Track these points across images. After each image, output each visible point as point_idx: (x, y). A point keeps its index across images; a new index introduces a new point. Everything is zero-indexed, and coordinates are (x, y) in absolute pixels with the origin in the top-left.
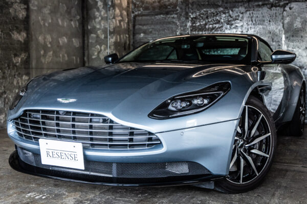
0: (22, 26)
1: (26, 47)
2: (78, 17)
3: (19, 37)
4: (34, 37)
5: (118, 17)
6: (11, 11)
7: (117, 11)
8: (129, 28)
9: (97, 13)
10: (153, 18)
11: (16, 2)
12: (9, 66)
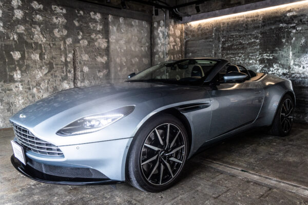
0: (104, 53)
1: (107, 66)
2: (147, 44)
3: (102, 60)
4: (113, 60)
5: (172, 42)
6: (96, 44)
7: (172, 39)
8: (182, 50)
9: (159, 41)
10: (197, 42)
11: (100, 38)
12: (94, 78)
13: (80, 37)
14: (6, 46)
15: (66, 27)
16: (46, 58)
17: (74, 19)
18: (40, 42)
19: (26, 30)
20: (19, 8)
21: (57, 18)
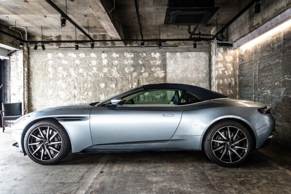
2: (205, 71)
5: (221, 68)
6: (155, 74)
7: (220, 65)
8: (235, 74)
9: (213, 68)
11: (158, 70)
13: (143, 71)
14: (98, 80)
15: (133, 66)
16: (119, 85)
17: (139, 59)
18: (116, 77)
19: (109, 70)
20: (105, 58)
21: (127, 61)
